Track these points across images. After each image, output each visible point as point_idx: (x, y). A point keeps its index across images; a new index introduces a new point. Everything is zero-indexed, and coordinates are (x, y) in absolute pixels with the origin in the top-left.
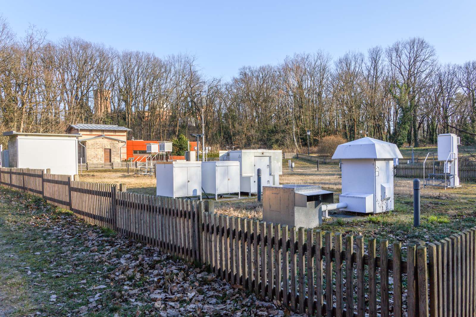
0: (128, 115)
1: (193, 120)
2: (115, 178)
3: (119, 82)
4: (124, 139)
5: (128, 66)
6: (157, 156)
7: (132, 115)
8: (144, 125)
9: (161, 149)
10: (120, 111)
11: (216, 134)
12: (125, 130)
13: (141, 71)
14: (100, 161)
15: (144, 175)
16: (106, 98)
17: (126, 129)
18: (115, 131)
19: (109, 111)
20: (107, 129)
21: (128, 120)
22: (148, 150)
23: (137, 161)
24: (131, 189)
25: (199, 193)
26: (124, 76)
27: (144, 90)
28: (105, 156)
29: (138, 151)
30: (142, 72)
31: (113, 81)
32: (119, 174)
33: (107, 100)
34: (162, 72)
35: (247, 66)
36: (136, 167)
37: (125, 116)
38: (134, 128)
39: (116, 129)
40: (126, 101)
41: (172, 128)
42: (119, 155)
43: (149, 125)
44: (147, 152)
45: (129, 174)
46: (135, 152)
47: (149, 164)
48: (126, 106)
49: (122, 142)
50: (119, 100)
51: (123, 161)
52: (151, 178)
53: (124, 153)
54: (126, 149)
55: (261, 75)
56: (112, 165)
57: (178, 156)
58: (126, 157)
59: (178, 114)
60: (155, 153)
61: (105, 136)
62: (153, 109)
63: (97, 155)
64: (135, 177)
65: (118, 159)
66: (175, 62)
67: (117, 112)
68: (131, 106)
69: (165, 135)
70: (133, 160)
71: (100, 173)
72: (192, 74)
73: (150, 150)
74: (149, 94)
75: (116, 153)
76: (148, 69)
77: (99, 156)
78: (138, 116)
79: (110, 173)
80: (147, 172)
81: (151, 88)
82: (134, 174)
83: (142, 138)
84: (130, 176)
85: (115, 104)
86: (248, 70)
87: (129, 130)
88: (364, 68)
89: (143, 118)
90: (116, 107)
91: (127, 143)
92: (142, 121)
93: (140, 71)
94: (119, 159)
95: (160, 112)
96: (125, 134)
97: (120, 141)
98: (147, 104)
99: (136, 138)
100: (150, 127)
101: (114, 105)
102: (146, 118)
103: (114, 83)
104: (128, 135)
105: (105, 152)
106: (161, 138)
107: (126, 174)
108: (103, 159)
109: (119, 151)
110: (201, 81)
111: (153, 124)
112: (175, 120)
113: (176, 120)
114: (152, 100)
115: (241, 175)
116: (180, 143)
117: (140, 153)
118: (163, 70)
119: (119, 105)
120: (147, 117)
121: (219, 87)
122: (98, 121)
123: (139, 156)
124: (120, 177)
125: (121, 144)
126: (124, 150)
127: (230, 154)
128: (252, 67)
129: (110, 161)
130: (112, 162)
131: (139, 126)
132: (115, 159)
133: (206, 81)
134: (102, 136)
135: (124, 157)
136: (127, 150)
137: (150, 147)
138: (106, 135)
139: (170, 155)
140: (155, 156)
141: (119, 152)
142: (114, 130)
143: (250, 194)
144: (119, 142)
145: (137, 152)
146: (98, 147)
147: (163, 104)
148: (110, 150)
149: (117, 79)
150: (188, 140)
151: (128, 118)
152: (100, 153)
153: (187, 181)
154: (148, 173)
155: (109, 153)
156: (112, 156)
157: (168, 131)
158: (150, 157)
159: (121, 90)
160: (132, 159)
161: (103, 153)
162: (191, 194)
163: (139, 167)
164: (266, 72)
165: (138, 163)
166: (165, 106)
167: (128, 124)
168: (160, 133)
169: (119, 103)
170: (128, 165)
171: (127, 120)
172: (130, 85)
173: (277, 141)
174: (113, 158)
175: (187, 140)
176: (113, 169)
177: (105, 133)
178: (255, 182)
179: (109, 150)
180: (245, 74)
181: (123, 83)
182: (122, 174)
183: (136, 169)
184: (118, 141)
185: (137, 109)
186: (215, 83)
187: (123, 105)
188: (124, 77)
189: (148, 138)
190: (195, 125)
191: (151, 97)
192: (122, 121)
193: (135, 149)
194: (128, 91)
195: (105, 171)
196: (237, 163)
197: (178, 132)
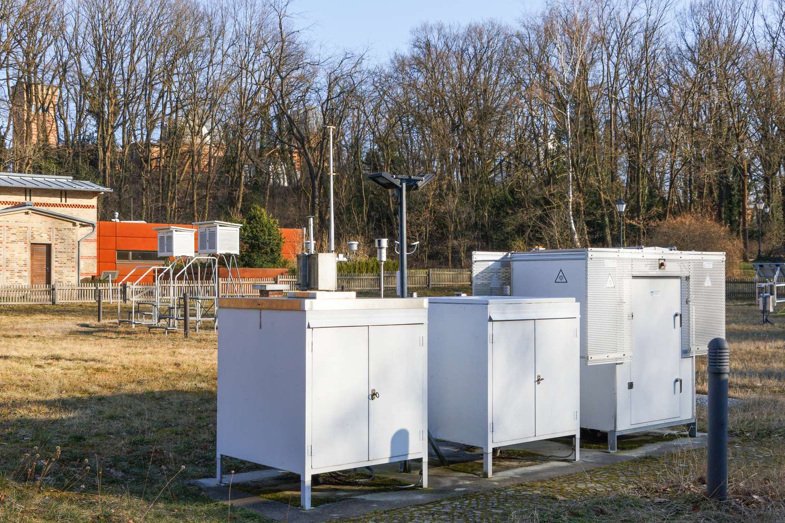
0: (105, 153)
1: (282, 169)
2: (53, 338)
3: (80, 63)
4: (91, 215)
5: (107, 16)
6: (189, 268)
7: (113, 151)
8: (147, 180)
9: (203, 247)
10: (83, 143)
11: (348, 209)
12: (94, 189)
13: (142, 30)
14: (17, 279)
15: (150, 327)
16: (43, 104)
17: (95, 187)
18: (64, 193)
19: (52, 140)
20: (42, 186)
21: (105, 165)
22: (162, 250)
23: (126, 281)
24: (101, 399)
25: (418, 449)
26: (95, 42)
27: (148, 84)
28: (32, 265)
29: (131, 253)
30: (145, 33)
31: (64, 60)
32: (71, 323)
33: (45, 111)
34: (199, 35)
35: (432, 22)
36: (125, 300)
37: (97, 155)
38: (120, 188)
39: (66, 187)
40: (98, 115)
41: (226, 191)
42: (75, 264)
43: (163, 180)
44: (160, 255)
45: (103, 322)
46: (123, 255)
47: (165, 292)
48: (98, 128)
49: (84, 224)
50: (80, 111)
51: (85, 281)
52: (173, 340)
53: (89, 258)
54: (94, 245)
55: (471, 50)
56: (51, 291)
57: (247, 269)
58: (94, 271)
59: (244, 152)
60: (186, 259)
61: (36, 207)
62: (172, 136)
63: (8, 261)
64: (119, 333)
65: (71, 274)
66: (237, 7)
67: (73, 144)
68: (113, 127)
69: (205, 208)
70: (116, 278)
71: (13, 318)
72: (283, 39)
73: (170, 249)
74: (161, 96)
75: (64, 255)
76: (160, 26)
77: (13, 266)
78: (131, 155)
79: (43, 316)
80: (160, 319)
81: (169, 80)
82: (117, 321)
83: (141, 216)
84: (103, 329)
85: (68, 123)
86: (436, 34)
87: (106, 189)
88: (760, 30)
89: (146, 161)
90: (71, 130)
91: (99, 228)
92: (141, 168)
93: (139, 30)
94: (75, 274)
95: (192, 144)
96: (94, 201)
97: (78, 223)
98: (158, 123)
99: (124, 216)
100: (166, 186)
101: (65, 124)
102: (154, 163)
103: (66, 63)
104: (104, 207)
105: (32, 255)
106: (194, 216)
107: (92, 321)
108: (27, 274)
109: (76, 251)
110: (308, 61)
111: (174, 177)
112: (235, 170)
113: (237, 167)
114: (172, 112)
115: (584, 357)
116: (252, 232)
117: (135, 257)
118: (203, 30)
119: (79, 125)
120: (156, 158)
121: (358, 78)
122: (21, 165)
123: (133, 266)
124: (73, 333)
125: (81, 232)
126: (90, 250)
127: (515, 265)
128: (446, 25)
129: (48, 281)
130: (53, 283)
131: (133, 183)
132: (61, 273)
133: (322, 61)
134: (24, 205)
135: (90, 267)
136: (99, 249)
137: (170, 238)
138: (37, 204)
139: (234, 265)
140: (185, 268)
141: (75, 255)
142: (61, 191)
143: (613, 441)
144: (74, 225)
145: (128, 255)
146: (13, 238)
147: (201, 125)
148: (49, 247)
149: (77, 54)
150: (275, 222)
151: (105, 158)
152: (17, 255)
153: (366, 394)
154: (163, 322)
155: (44, 257)
156: (54, 264)
157: (215, 197)
158: (168, 273)
159: (86, 83)
160: (113, 275)
161: (27, 255)
162: (382, 456)
163: (133, 300)
164: (485, 40)
165: (132, 287)
166: (205, 130)
167: (104, 177)
168: (192, 203)
169: (80, 119)
170: (98, 294)
171: (101, 167)
172: (110, 69)
173: (520, 230)
174: (56, 272)
175: (272, 221)
176: (54, 303)
177: (36, 199)
178: (631, 386)
179: (45, 247)
180: (428, 45)
181: (93, 64)
182: (81, 321)
183: (124, 305)
184: (73, 221)
185: (129, 136)
186: (347, 67)
187: (91, 126)
188: (96, 48)
189: (160, 216)
190: (286, 184)
191: (168, 105)
192: (87, 167)
193: (123, 248)
194: (105, 85)
195: (30, 311)
196: (568, 306)
197: (243, 201)
